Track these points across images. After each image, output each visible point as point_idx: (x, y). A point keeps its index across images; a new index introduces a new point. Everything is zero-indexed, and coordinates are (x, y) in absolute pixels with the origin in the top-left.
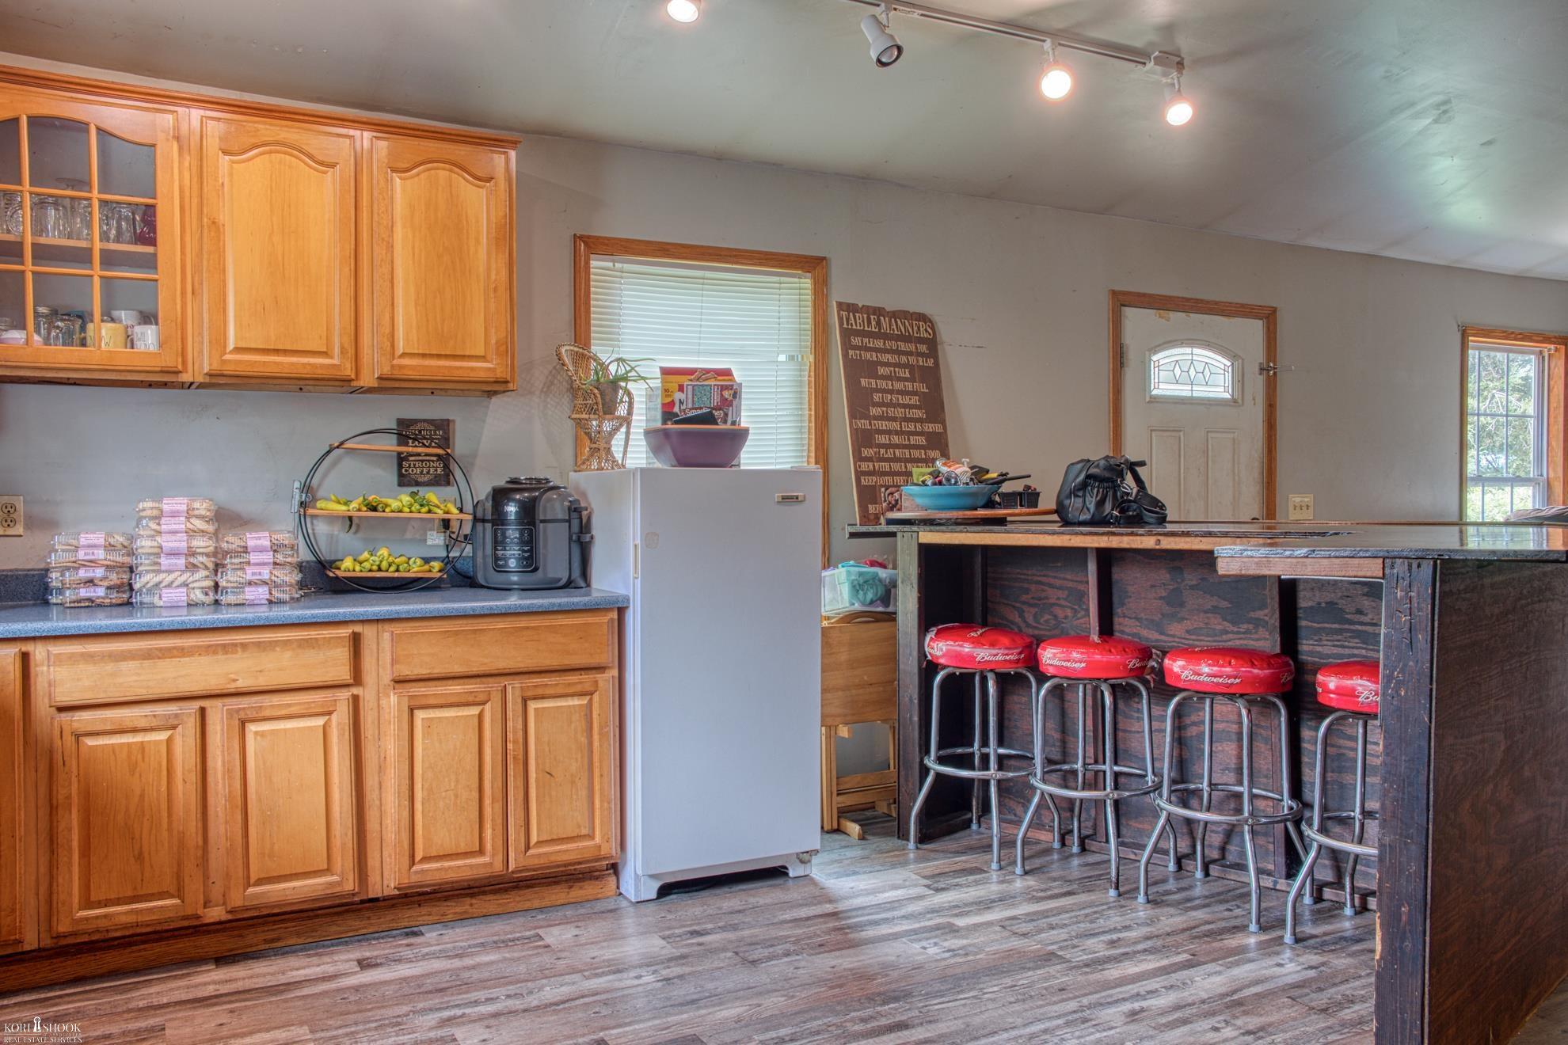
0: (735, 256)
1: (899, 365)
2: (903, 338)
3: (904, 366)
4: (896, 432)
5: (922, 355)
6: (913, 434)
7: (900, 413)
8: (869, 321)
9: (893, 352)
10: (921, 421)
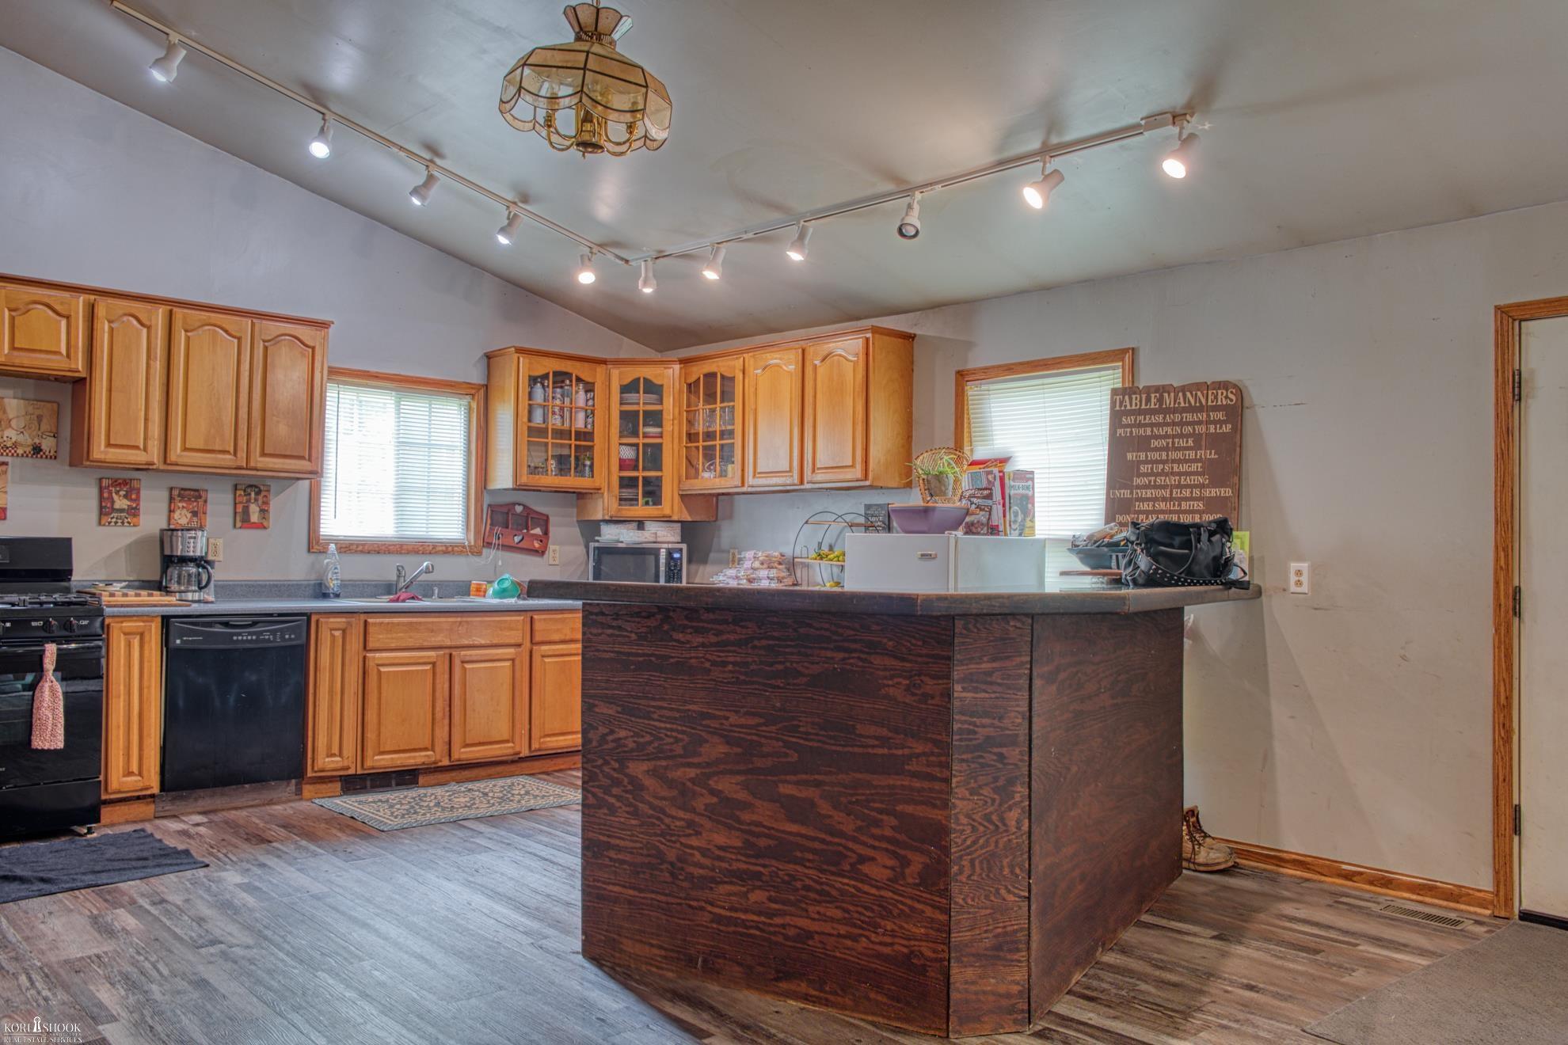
0: (1059, 363)
1: (1181, 436)
2: (1191, 409)
3: (1188, 436)
4: (1164, 499)
5: (1215, 422)
6: (1186, 499)
7: (1174, 480)
8: (1148, 400)
9: (1174, 424)
10: (1202, 486)
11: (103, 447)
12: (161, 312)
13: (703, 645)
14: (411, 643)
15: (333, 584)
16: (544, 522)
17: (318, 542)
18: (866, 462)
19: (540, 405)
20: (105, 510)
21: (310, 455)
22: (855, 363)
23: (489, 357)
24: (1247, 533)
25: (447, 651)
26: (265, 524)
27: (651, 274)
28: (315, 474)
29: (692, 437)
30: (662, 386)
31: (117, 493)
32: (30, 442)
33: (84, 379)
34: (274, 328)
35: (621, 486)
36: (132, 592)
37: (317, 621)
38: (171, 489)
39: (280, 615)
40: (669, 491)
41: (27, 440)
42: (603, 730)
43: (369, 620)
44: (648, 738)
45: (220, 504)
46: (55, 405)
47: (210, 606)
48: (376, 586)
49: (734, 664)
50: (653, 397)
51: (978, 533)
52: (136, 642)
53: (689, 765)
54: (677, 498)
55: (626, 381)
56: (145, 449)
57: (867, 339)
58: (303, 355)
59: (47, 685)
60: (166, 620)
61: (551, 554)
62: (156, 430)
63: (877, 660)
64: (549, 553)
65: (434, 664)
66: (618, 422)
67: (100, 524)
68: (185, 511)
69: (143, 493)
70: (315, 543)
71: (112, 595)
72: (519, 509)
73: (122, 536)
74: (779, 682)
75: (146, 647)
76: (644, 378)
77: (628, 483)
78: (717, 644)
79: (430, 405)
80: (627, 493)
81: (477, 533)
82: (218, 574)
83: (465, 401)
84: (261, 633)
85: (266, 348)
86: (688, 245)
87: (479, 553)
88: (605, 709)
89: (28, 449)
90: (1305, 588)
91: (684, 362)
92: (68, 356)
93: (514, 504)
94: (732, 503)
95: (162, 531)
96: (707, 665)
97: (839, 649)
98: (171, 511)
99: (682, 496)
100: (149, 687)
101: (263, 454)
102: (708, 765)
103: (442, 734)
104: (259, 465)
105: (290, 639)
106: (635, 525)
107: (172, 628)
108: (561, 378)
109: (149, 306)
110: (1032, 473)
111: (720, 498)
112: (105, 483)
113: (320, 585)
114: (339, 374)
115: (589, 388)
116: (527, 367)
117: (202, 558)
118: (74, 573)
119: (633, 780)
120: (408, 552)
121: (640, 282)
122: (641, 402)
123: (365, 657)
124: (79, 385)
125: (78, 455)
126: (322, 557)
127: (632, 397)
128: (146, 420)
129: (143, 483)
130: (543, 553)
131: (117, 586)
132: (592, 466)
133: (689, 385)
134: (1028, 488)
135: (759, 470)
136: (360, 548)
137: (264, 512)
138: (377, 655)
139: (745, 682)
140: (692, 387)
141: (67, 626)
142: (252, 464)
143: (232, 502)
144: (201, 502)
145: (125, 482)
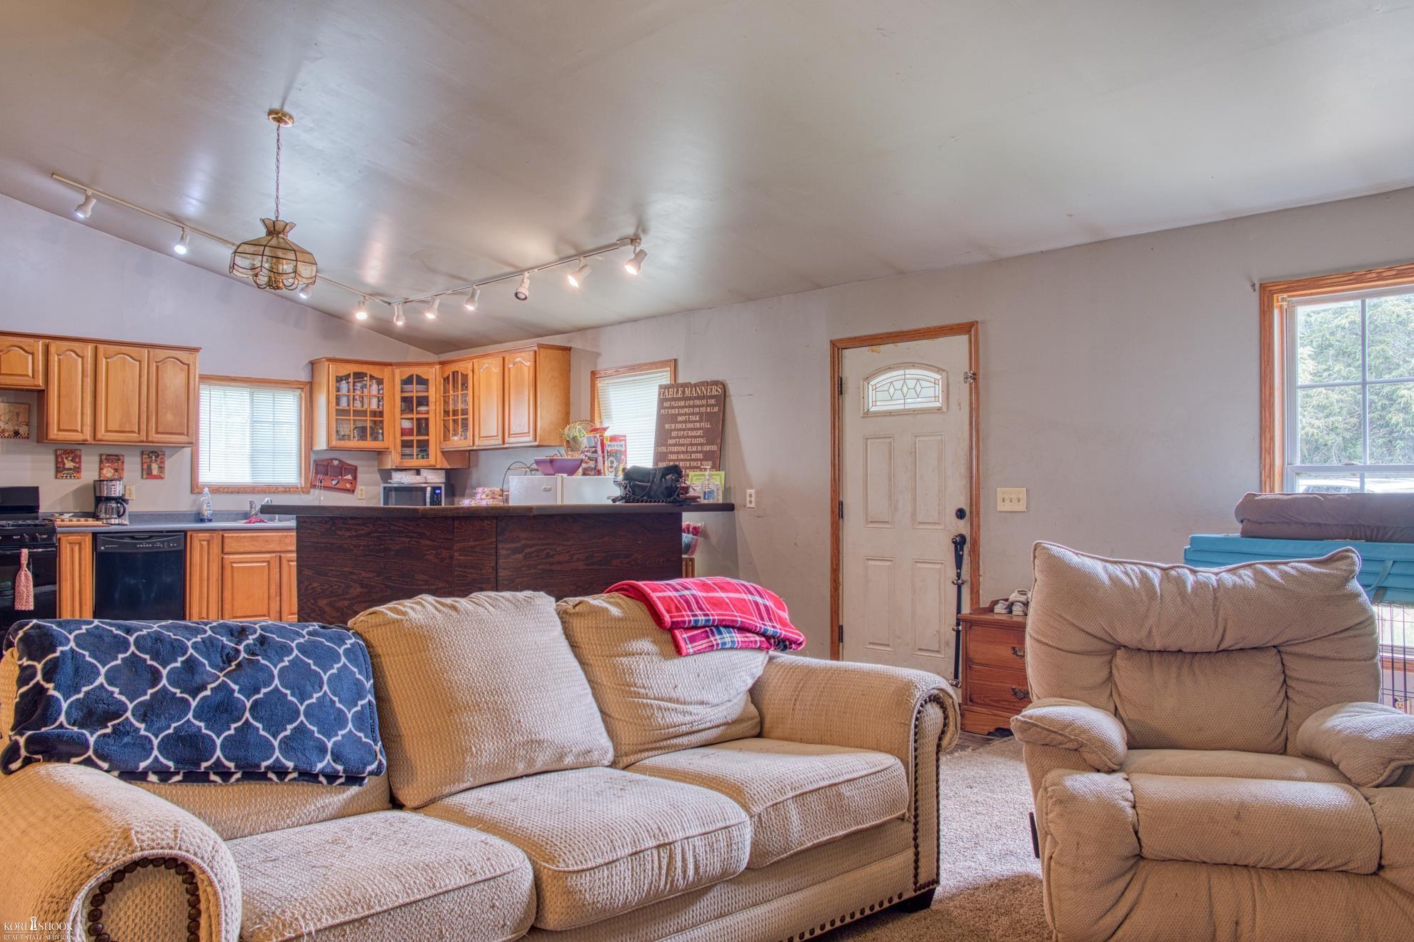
1: (693, 414)
2: (699, 398)
3: (697, 414)
4: (683, 452)
5: (710, 406)
6: (694, 452)
7: (688, 441)
8: (677, 392)
9: (690, 407)
10: (702, 444)
11: (55, 432)
12: (90, 347)
13: (350, 537)
14: (253, 549)
15: (207, 513)
16: (354, 471)
17: (197, 486)
18: (535, 430)
19: (345, 395)
20: (60, 469)
21: (188, 432)
22: (529, 367)
23: (312, 364)
24: (723, 472)
25: (278, 554)
26: (162, 476)
27: (401, 313)
28: (193, 444)
29: (447, 413)
30: (428, 380)
31: (67, 458)
32: (12, 428)
33: (44, 390)
34: (162, 354)
35: (403, 446)
36: (75, 519)
37: (191, 536)
38: (101, 455)
39: (168, 532)
40: (433, 449)
41: (10, 428)
42: (306, 583)
43: (225, 535)
44: (327, 586)
45: (132, 465)
46: (27, 406)
47: (124, 527)
48: (237, 514)
49: (363, 546)
50: (422, 387)
51: (589, 475)
52: (77, 548)
53: (345, 599)
54: (439, 454)
55: (405, 377)
56: (82, 432)
57: (535, 352)
58: (182, 370)
59: (23, 573)
60: (95, 535)
61: (360, 492)
62: (88, 420)
63: (423, 542)
64: (358, 491)
65: (268, 562)
66: (399, 404)
67: (56, 478)
68: (110, 469)
69: (83, 458)
70: (195, 488)
71: (63, 521)
72: (336, 463)
73: (70, 485)
74: (382, 555)
75: (83, 552)
76: (417, 375)
77: (406, 444)
78: (356, 536)
79: (274, 397)
80: (407, 451)
81: (306, 478)
82: (130, 508)
83: (298, 392)
84: (155, 543)
85: (157, 367)
86: (421, 296)
87: (308, 492)
88: (307, 572)
89: (12, 433)
90: (753, 505)
91: (442, 363)
92: (33, 377)
93: (332, 459)
94: (477, 457)
95: (95, 481)
96: (352, 547)
97: (407, 537)
98: (101, 469)
99: (443, 453)
100: (85, 576)
101: (157, 433)
102: (353, 599)
103: (275, 607)
104: (155, 440)
105: (174, 547)
106: (415, 471)
107: (98, 540)
108: (359, 376)
109: (82, 344)
110: (625, 436)
111: (472, 453)
112: (59, 452)
113: (199, 514)
114: (205, 378)
115: (380, 382)
116: (334, 370)
117: (120, 498)
118: (41, 507)
119: (321, 609)
120: (259, 492)
121: (395, 318)
122: (415, 391)
123: (222, 558)
124: (40, 395)
125: (40, 435)
126: (200, 496)
127: (408, 387)
128: (82, 414)
129: (83, 452)
130: (353, 491)
131: (66, 516)
132: (382, 434)
133: (444, 379)
134: (621, 446)
135: (482, 435)
136: (226, 490)
137: (161, 468)
138: (231, 556)
139: (368, 555)
140: (446, 380)
141: (34, 538)
142: (150, 439)
143: (140, 462)
144: (120, 463)
145: (72, 452)
